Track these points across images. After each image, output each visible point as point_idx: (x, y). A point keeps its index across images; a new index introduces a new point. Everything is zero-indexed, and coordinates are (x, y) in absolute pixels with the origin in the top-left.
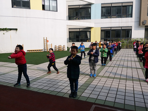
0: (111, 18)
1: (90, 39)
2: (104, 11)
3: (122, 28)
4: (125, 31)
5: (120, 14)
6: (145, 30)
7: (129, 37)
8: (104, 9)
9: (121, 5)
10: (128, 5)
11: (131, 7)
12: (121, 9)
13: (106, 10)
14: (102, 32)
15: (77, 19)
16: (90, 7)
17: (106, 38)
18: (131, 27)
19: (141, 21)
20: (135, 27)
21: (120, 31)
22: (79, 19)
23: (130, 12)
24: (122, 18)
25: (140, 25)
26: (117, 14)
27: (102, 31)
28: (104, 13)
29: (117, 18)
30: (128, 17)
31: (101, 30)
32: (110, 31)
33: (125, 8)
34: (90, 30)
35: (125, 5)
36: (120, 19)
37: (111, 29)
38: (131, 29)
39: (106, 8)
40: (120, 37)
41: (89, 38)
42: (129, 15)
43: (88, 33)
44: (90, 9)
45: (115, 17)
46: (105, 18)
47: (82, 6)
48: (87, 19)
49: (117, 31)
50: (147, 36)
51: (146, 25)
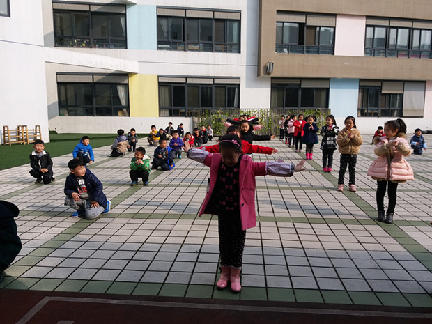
0: (185, 50)
1: (128, 107)
2: (165, 29)
3: (217, 81)
4: (224, 89)
5: (210, 42)
6: (272, 88)
7: (233, 106)
8: (164, 22)
9: (212, 17)
10: (229, 18)
11: (236, 25)
12: (211, 27)
13: (170, 25)
14: (162, 88)
15: (84, 45)
16: (124, 12)
17: (173, 108)
18: (239, 78)
19: (262, 65)
20: (248, 79)
21: (211, 88)
22: (89, 45)
23: (235, 40)
24: (216, 54)
25: (259, 74)
26: (200, 41)
27: (161, 85)
28: (165, 35)
29: (202, 51)
30: (231, 51)
31: (159, 83)
32: (184, 88)
33: (221, 24)
34: (126, 82)
35: (222, 18)
36: (210, 54)
37: (188, 82)
38: (239, 85)
39: (170, 20)
40: (211, 106)
41: (124, 103)
42: (231, 45)
43: (121, 91)
44: (122, 20)
45: (198, 49)
46: (168, 49)
47: (99, 7)
48: (116, 47)
49: (202, 88)
50: (278, 103)
51: (273, 75)
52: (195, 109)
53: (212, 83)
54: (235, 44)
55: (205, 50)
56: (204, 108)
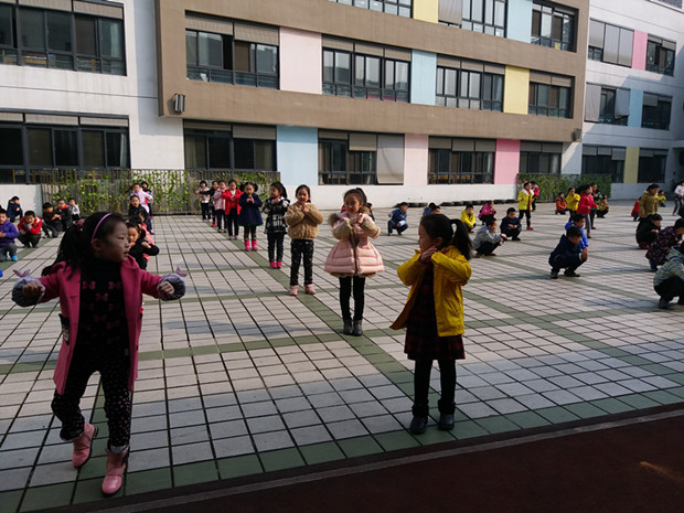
0: (18, 64)
3: (84, 121)
4: (100, 135)
5: (69, 53)
6: (186, 136)
7: (119, 165)
9: (70, 10)
10: (101, 14)
11: (115, 27)
12: (69, 26)
18: (126, 118)
19: (166, 99)
20: (142, 120)
21: (75, 133)
23: (115, 53)
24: (80, 73)
25: (161, 113)
26: (49, 50)
29: (53, 67)
30: (109, 72)
32: (19, 131)
33: (88, 24)
35: (88, 12)
36: (70, 73)
37: (28, 121)
38: (127, 128)
40: (77, 164)
42: (109, 61)
45: (44, 62)
49: (58, 133)
50: (197, 161)
51: (185, 115)
52: (45, 170)
53: (77, 123)
54: (116, 60)
55: (59, 66)
56: (63, 168)
